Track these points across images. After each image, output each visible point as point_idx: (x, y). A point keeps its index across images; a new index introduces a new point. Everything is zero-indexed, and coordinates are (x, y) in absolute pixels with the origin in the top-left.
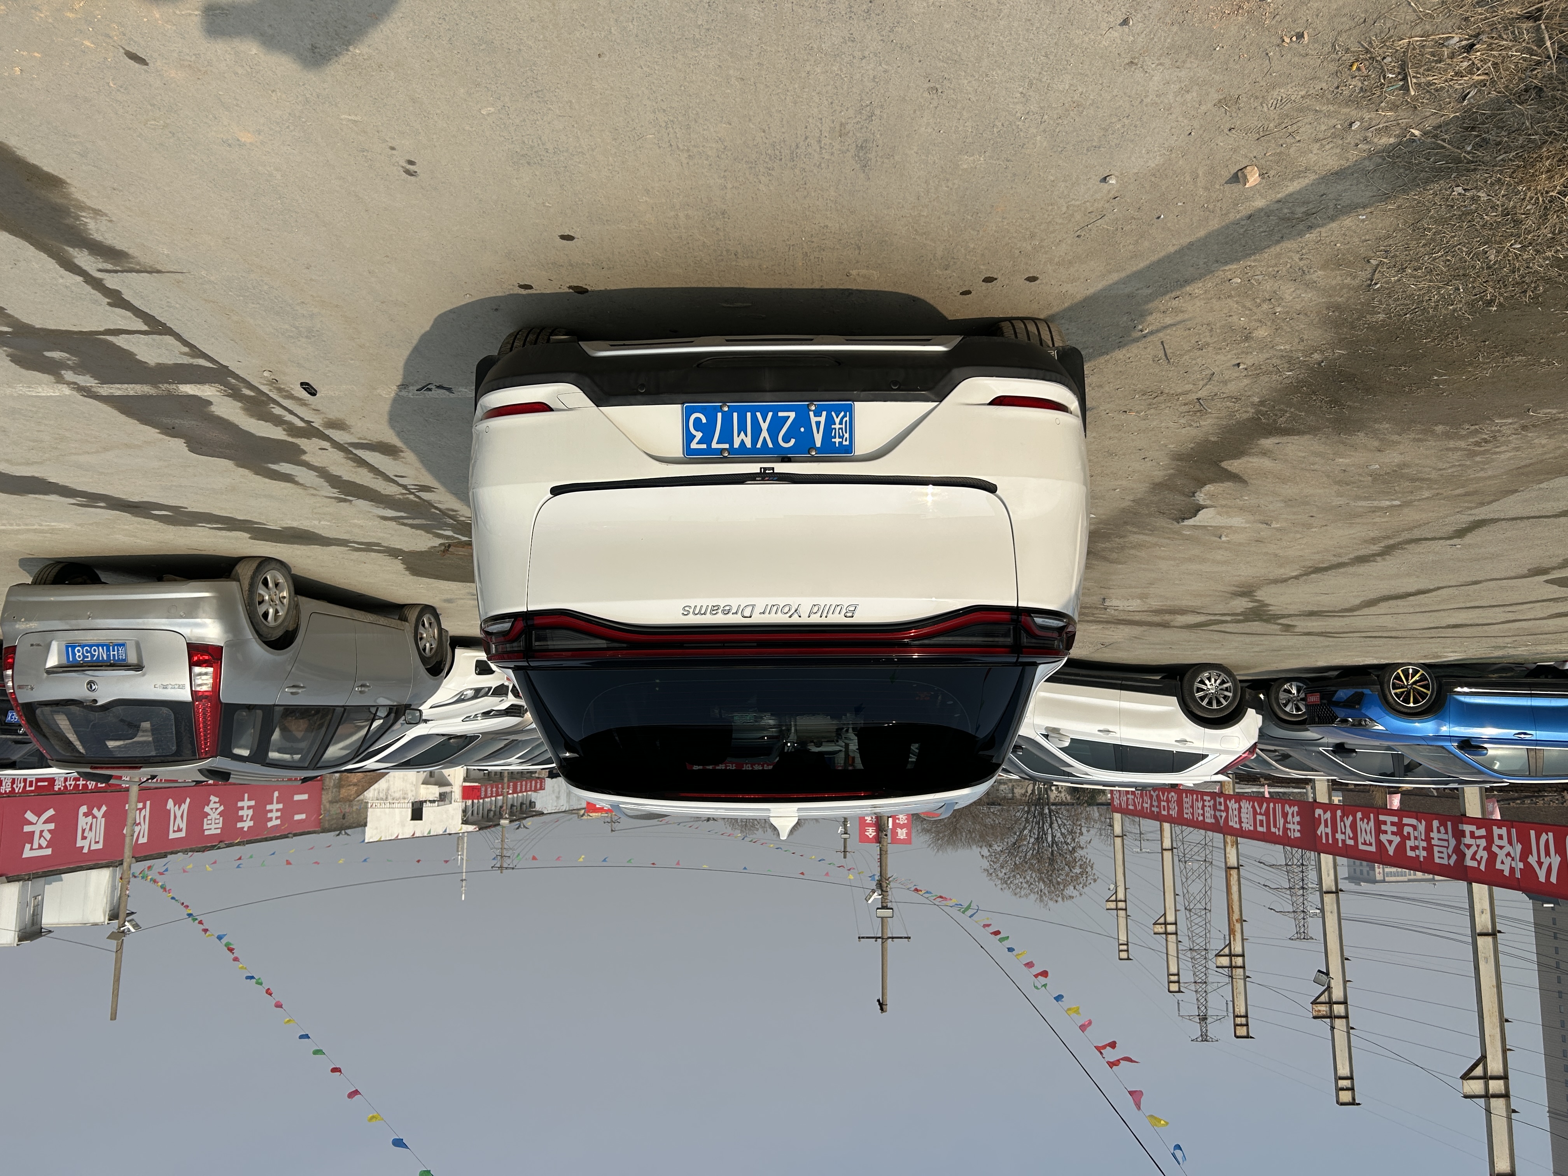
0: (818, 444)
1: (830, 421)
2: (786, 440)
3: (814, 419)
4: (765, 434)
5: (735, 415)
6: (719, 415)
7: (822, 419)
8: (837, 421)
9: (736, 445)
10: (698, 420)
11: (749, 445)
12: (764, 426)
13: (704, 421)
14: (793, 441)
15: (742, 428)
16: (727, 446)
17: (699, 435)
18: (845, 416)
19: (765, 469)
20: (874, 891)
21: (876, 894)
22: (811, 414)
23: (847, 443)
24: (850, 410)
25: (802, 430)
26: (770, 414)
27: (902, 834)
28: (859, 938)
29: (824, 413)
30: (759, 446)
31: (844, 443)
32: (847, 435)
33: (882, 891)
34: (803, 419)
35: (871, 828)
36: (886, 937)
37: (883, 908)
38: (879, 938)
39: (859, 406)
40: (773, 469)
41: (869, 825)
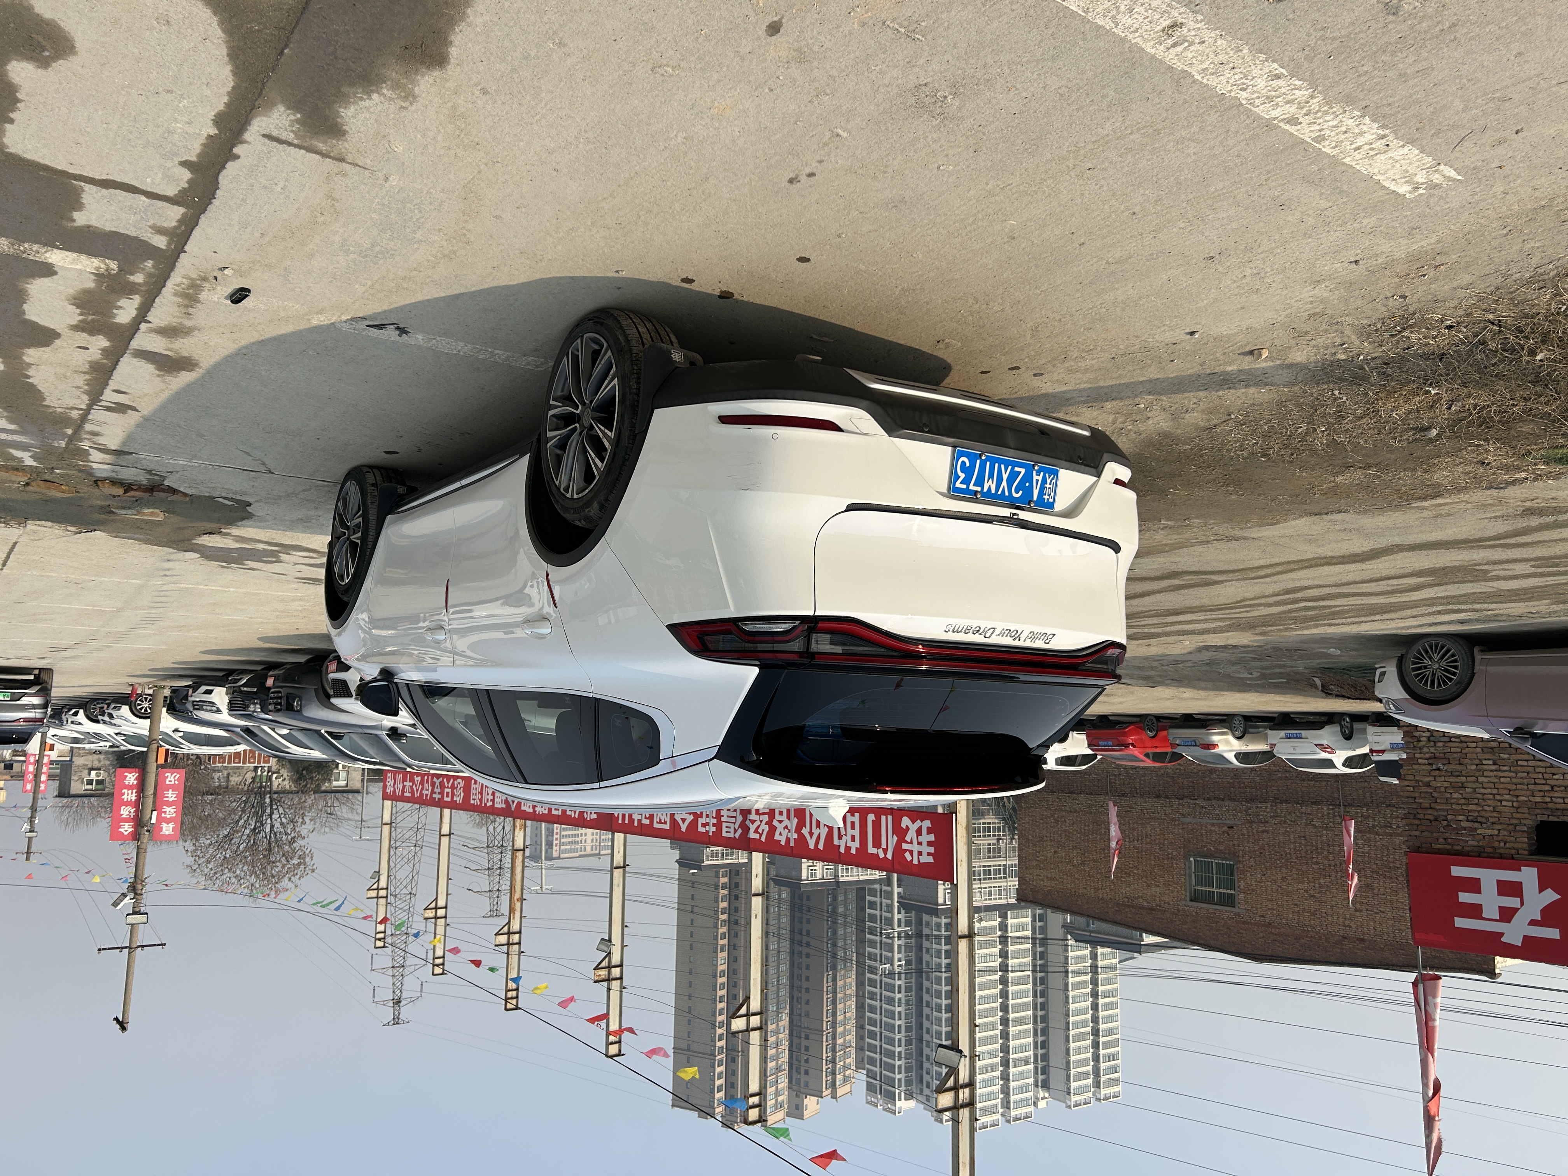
0: (1035, 499)
1: (1044, 481)
2: (1017, 492)
3: (1035, 477)
4: (1004, 483)
5: (988, 463)
6: (978, 461)
7: (1040, 478)
8: (1049, 481)
9: (985, 490)
10: (963, 463)
11: (993, 491)
12: (1005, 477)
13: (968, 465)
14: (1021, 492)
15: (991, 476)
16: (979, 489)
17: (962, 476)
18: (1053, 479)
19: (1014, 514)
20: (124, 895)
21: (128, 898)
22: (1034, 472)
23: (1051, 500)
24: (1056, 473)
25: (1027, 484)
26: (1010, 467)
29: (1042, 474)
30: (999, 493)
32: (1052, 494)
33: (136, 894)
34: (1028, 477)
35: (127, 824)
36: (135, 946)
37: (135, 913)
38: (126, 947)
39: (1062, 472)
40: (1018, 515)
41: (126, 820)
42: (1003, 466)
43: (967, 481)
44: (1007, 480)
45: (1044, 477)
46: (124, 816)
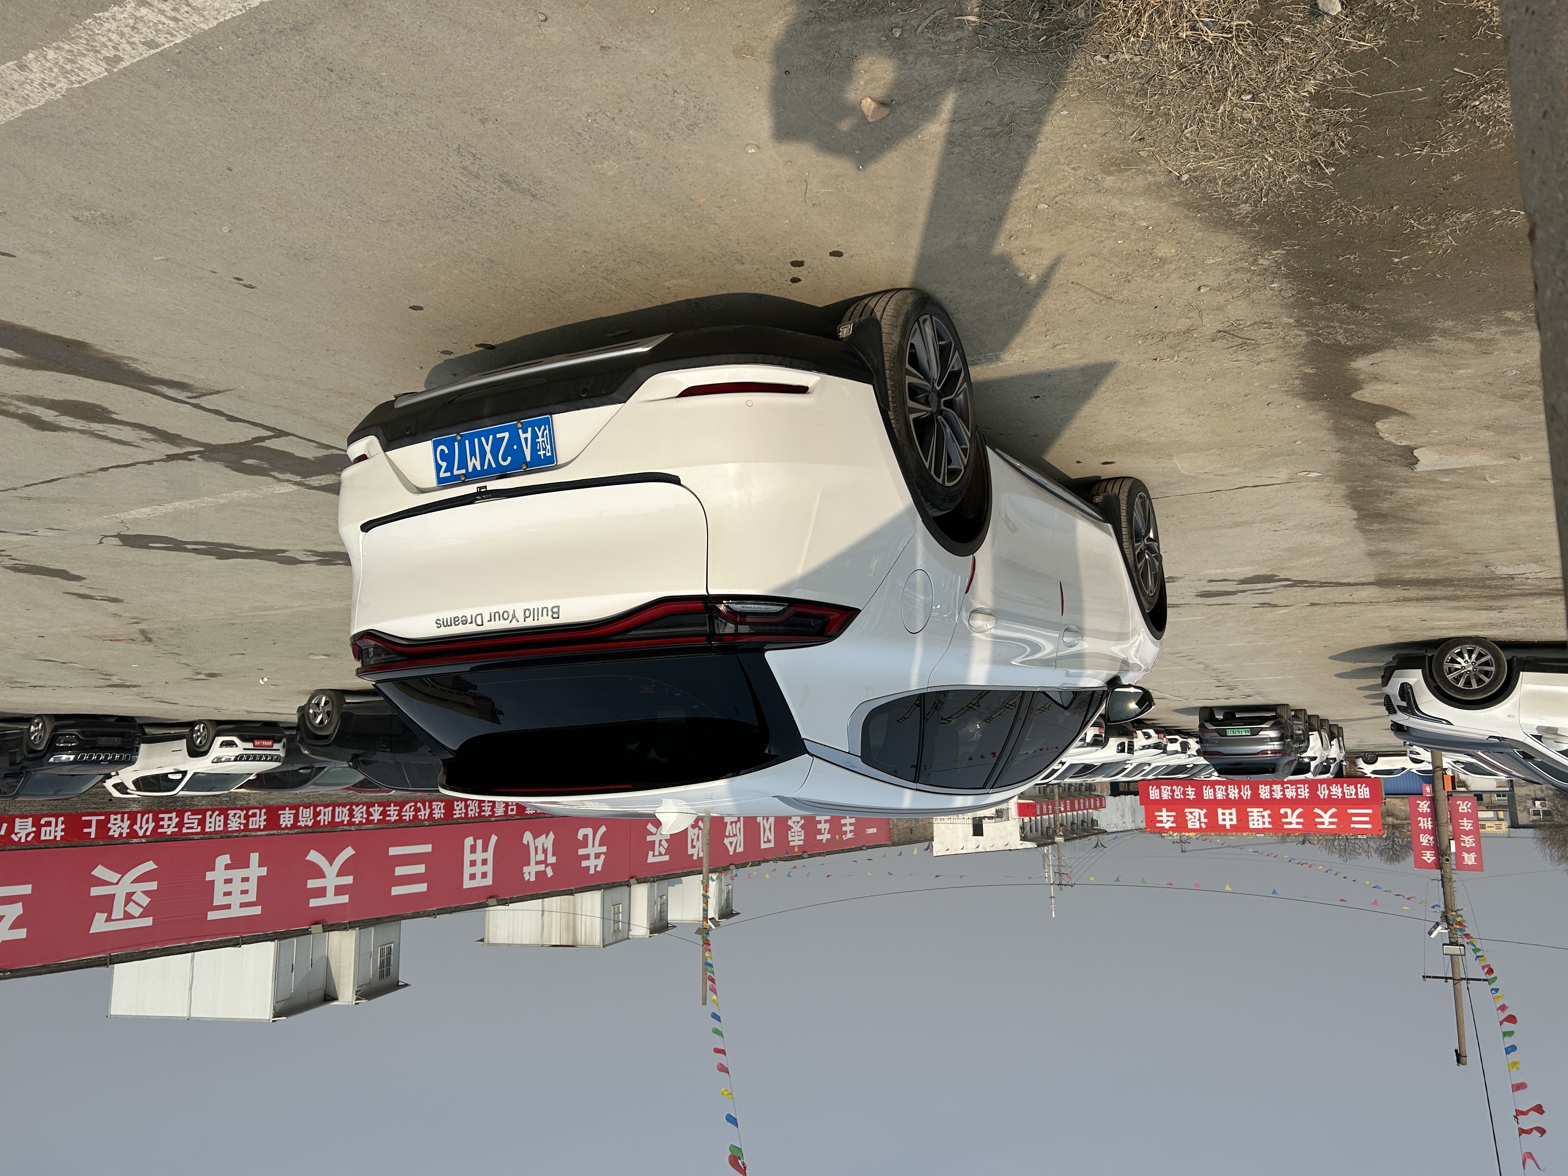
0: (528, 459)
1: (535, 436)
2: (505, 460)
3: (523, 436)
4: (489, 456)
5: (467, 442)
6: (456, 444)
7: (529, 435)
8: (540, 434)
9: (470, 470)
10: (442, 451)
11: (479, 468)
12: (488, 448)
13: (447, 452)
14: (509, 458)
15: (473, 454)
16: (464, 471)
17: (444, 464)
18: (545, 429)
19: (480, 488)
20: (1438, 924)
21: (1440, 928)
22: (520, 431)
23: (549, 454)
24: (548, 423)
25: (515, 447)
26: (491, 437)
27: (1470, 860)
28: (1424, 977)
29: (530, 429)
30: (486, 467)
31: (548, 454)
32: (548, 447)
33: (1448, 924)
34: (515, 439)
35: (1428, 852)
36: (1458, 978)
37: (1451, 944)
38: (1450, 978)
39: (557, 418)
40: (485, 487)
41: (1426, 848)
42: (483, 438)
43: (449, 469)
44: (491, 452)
45: (534, 432)
46: (1424, 844)
